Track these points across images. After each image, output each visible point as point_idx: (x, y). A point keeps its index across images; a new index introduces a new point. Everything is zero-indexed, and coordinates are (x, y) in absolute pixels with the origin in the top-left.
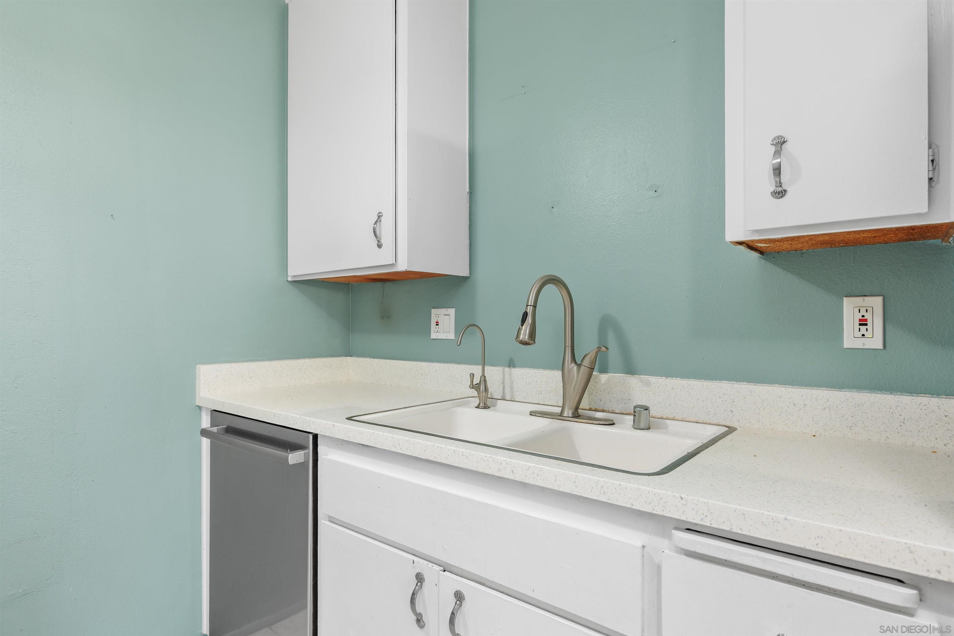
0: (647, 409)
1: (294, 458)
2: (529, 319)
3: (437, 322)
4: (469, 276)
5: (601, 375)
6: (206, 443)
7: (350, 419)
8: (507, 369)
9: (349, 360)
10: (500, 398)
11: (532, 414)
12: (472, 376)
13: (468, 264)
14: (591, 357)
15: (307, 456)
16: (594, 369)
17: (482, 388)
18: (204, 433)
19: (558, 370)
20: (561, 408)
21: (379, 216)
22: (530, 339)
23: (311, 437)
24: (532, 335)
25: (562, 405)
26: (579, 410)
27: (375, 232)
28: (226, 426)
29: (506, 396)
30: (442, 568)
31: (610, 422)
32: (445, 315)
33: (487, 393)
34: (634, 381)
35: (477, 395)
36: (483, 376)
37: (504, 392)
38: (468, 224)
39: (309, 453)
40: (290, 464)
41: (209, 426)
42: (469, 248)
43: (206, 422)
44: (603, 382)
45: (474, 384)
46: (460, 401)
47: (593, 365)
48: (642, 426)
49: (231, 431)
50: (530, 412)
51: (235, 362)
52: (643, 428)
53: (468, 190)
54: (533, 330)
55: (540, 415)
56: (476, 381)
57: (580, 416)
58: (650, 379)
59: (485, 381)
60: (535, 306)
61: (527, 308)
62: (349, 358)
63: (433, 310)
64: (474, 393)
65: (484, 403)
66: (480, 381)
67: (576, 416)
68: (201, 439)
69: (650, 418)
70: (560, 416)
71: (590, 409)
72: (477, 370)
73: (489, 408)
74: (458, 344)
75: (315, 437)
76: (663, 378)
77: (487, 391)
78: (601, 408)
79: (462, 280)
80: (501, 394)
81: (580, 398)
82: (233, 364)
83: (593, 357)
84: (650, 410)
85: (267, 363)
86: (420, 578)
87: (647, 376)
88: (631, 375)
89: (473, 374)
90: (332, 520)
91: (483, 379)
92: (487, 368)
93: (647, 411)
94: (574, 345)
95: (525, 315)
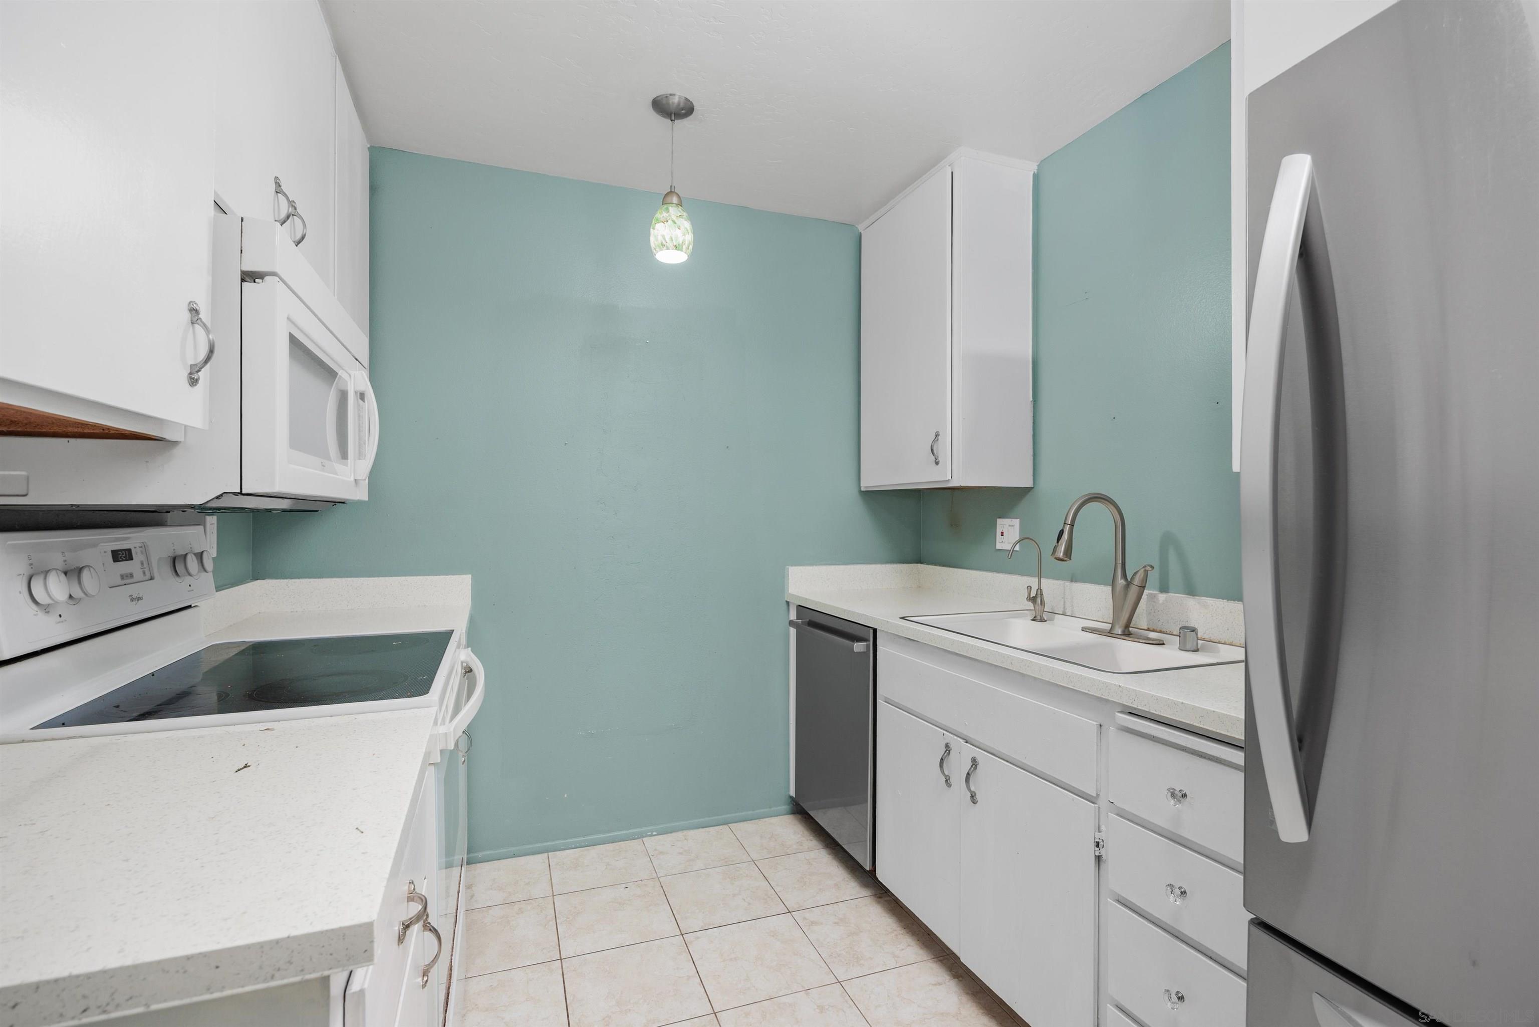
0: (1194, 630)
1: (858, 647)
2: (1066, 536)
3: (1002, 533)
4: (1033, 486)
5: (1160, 595)
6: (793, 631)
7: (903, 618)
8: (1068, 583)
9: (919, 567)
10: (1061, 613)
11: (1084, 629)
12: (1029, 588)
13: (1032, 474)
14: (1140, 576)
15: (868, 646)
16: (1145, 587)
17: (1039, 600)
18: (791, 623)
19: (1105, 584)
20: (1111, 625)
21: (937, 435)
22: (1065, 556)
23: (871, 631)
24: (1068, 552)
25: (1111, 622)
26: (1130, 629)
27: (932, 450)
28: (808, 620)
29: (1067, 611)
30: (964, 741)
31: (1161, 642)
32: (1010, 526)
33: (1043, 607)
34: (1191, 602)
35: (1033, 609)
36: (1040, 590)
37: (1064, 607)
38: (1032, 433)
39: (869, 644)
40: (855, 651)
41: (795, 618)
42: (1032, 458)
43: (793, 616)
44: (1161, 602)
45: (1031, 596)
46: (1015, 613)
47: (1144, 584)
48: (1188, 647)
49: (813, 624)
50: (1082, 628)
51: (816, 565)
52: (1189, 650)
53: (1031, 399)
54: (1068, 546)
55: (1090, 631)
56: (1033, 594)
57: (1132, 634)
58: (1209, 601)
59: (1042, 594)
60: (1072, 525)
61: (1064, 527)
62: (919, 565)
63: (998, 520)
64: (1030, 605)
65: (1040, 616)
66: (1036, 594)
67: (1127, 634)
68: (789, 629)
69: (1199, 641)
70: (1110, 633)
71: (1148, 630)
72: (1033, 582)
73: (1046, 621)
74: (1009, 557)
75: (875, 631)
76: (1225, 600)
77: (1043, 604)
78: (1158, 629)
79: (1026, 491)
80: (1062, 609)
81: (1130, 616)
82: (814, 567)
83: (1142, 576)
84: (1198, 632)
85: (842, 567)
86: (948, 748)
87: (1208, 598)
88: (1191, 597)
89: (1031, 587)
90: (887, 701)
91: (1039, 592)
92: (1043, 580)
93: (1194, 633)
94: (1125, 562)
95: (1061, 533)
